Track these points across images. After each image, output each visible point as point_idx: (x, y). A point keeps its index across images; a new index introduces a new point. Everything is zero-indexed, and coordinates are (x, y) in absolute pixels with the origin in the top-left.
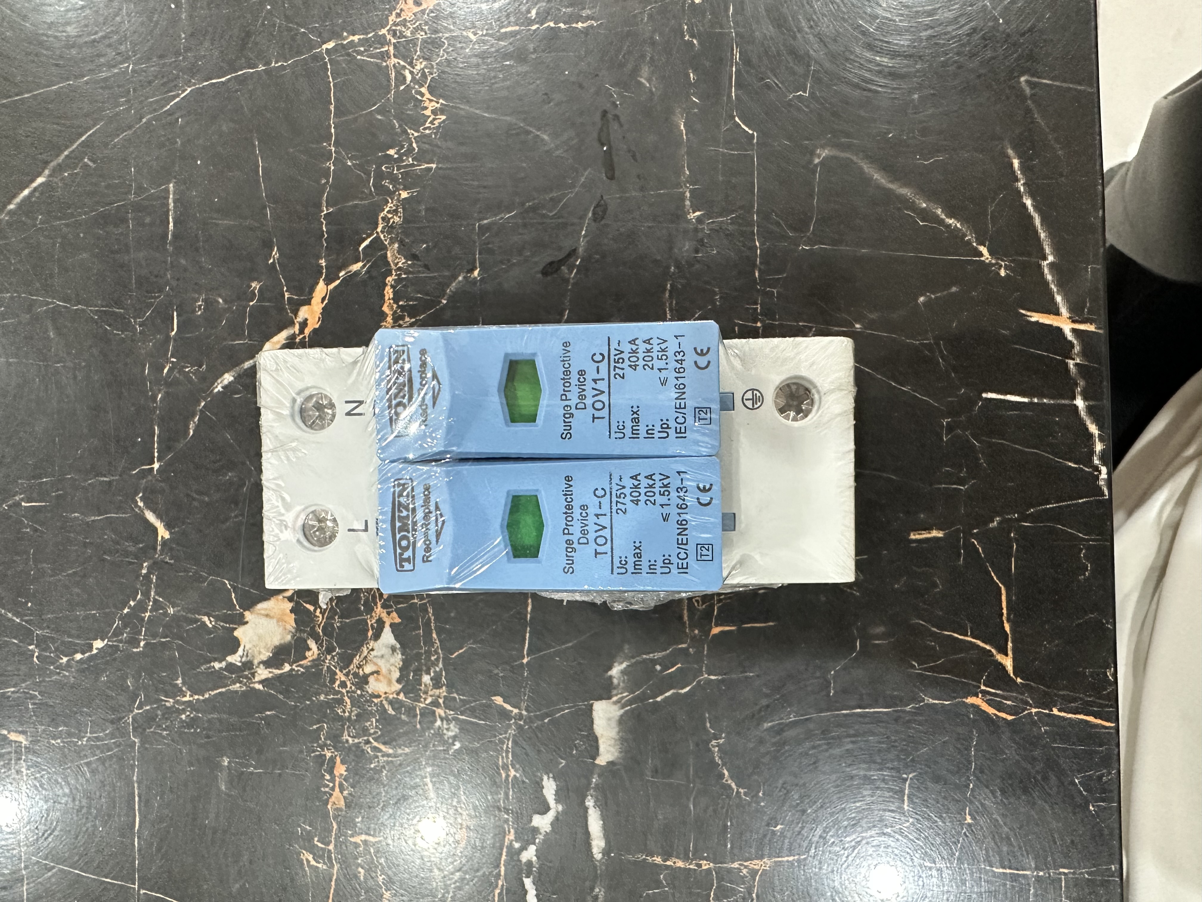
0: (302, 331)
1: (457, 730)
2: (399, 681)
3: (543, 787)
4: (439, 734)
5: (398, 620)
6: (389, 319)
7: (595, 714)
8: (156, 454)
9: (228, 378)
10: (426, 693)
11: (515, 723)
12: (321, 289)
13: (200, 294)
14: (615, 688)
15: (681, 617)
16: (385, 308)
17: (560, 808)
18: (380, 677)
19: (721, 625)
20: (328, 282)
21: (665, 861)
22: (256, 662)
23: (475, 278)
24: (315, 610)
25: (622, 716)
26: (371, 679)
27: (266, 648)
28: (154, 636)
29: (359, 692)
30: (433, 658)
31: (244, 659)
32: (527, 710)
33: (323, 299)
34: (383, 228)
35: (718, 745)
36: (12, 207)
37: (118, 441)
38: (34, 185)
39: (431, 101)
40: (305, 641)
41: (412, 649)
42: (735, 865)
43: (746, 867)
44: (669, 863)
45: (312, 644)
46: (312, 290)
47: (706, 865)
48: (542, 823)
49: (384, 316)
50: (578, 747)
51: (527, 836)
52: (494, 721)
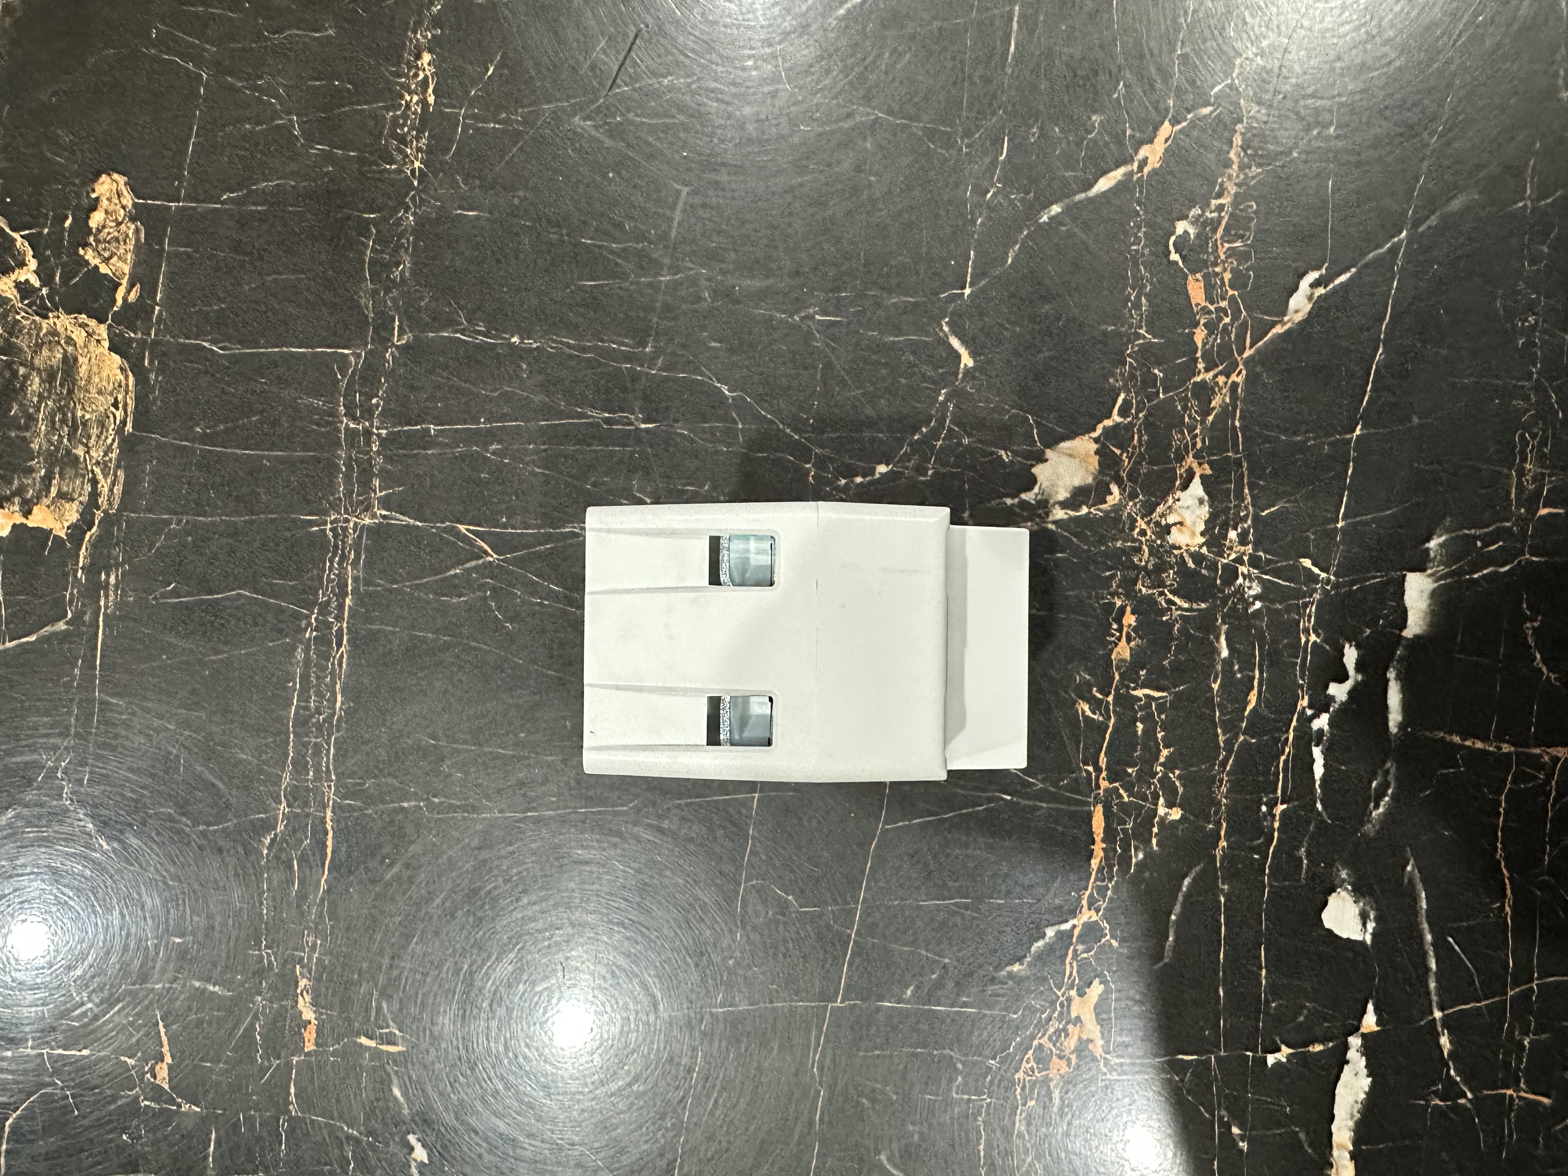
0: (1141, 168)
1: (1259, 589)
2: (1203, 534)
3: (1343, 655)
4: (1240, 590)
5: (1209, 472)
6: (1235, 167)
7: (1406, 585)
8: (969, 280)
9: (1056, 209)
10: (1231, 548)
11: (1322, 587)
12: (1166, 129)
13: (1036, 121)
14: (1430, 561)
15: (1509, 493)
16: (1232, 155)
17: (1360, 678)
18: (1184, 529)
19: (1550, 506)
20: (1175, 122)
21: (1463, 740)
22: (1051, 501)
23: (1330, 135)
24: (1121, 455)
25: (1434, 590)
26: (1174, 530)
27: (1065, 487)
28: (943, 465)
29: (1159, 542)
30: (1242, 514)
31: (1039, 497)
32: (1334, 575)
33: (1166, 141)
34: (1240, 74)
35: (1533, 628)
36: (842, 11)
37: (928, 263)
40: (1108, 485)
41: (1221, 502)
42: (1537, 751)
43: (1548, 753)
44: (1468, 743)
45: (1115, 489)
46: (1156, 129)
47: (1506, 748)
48: (1339, 691)
49: (1228, 164)
50: (1385, 618)
51: (1321, 704)
52: (1300, 583)
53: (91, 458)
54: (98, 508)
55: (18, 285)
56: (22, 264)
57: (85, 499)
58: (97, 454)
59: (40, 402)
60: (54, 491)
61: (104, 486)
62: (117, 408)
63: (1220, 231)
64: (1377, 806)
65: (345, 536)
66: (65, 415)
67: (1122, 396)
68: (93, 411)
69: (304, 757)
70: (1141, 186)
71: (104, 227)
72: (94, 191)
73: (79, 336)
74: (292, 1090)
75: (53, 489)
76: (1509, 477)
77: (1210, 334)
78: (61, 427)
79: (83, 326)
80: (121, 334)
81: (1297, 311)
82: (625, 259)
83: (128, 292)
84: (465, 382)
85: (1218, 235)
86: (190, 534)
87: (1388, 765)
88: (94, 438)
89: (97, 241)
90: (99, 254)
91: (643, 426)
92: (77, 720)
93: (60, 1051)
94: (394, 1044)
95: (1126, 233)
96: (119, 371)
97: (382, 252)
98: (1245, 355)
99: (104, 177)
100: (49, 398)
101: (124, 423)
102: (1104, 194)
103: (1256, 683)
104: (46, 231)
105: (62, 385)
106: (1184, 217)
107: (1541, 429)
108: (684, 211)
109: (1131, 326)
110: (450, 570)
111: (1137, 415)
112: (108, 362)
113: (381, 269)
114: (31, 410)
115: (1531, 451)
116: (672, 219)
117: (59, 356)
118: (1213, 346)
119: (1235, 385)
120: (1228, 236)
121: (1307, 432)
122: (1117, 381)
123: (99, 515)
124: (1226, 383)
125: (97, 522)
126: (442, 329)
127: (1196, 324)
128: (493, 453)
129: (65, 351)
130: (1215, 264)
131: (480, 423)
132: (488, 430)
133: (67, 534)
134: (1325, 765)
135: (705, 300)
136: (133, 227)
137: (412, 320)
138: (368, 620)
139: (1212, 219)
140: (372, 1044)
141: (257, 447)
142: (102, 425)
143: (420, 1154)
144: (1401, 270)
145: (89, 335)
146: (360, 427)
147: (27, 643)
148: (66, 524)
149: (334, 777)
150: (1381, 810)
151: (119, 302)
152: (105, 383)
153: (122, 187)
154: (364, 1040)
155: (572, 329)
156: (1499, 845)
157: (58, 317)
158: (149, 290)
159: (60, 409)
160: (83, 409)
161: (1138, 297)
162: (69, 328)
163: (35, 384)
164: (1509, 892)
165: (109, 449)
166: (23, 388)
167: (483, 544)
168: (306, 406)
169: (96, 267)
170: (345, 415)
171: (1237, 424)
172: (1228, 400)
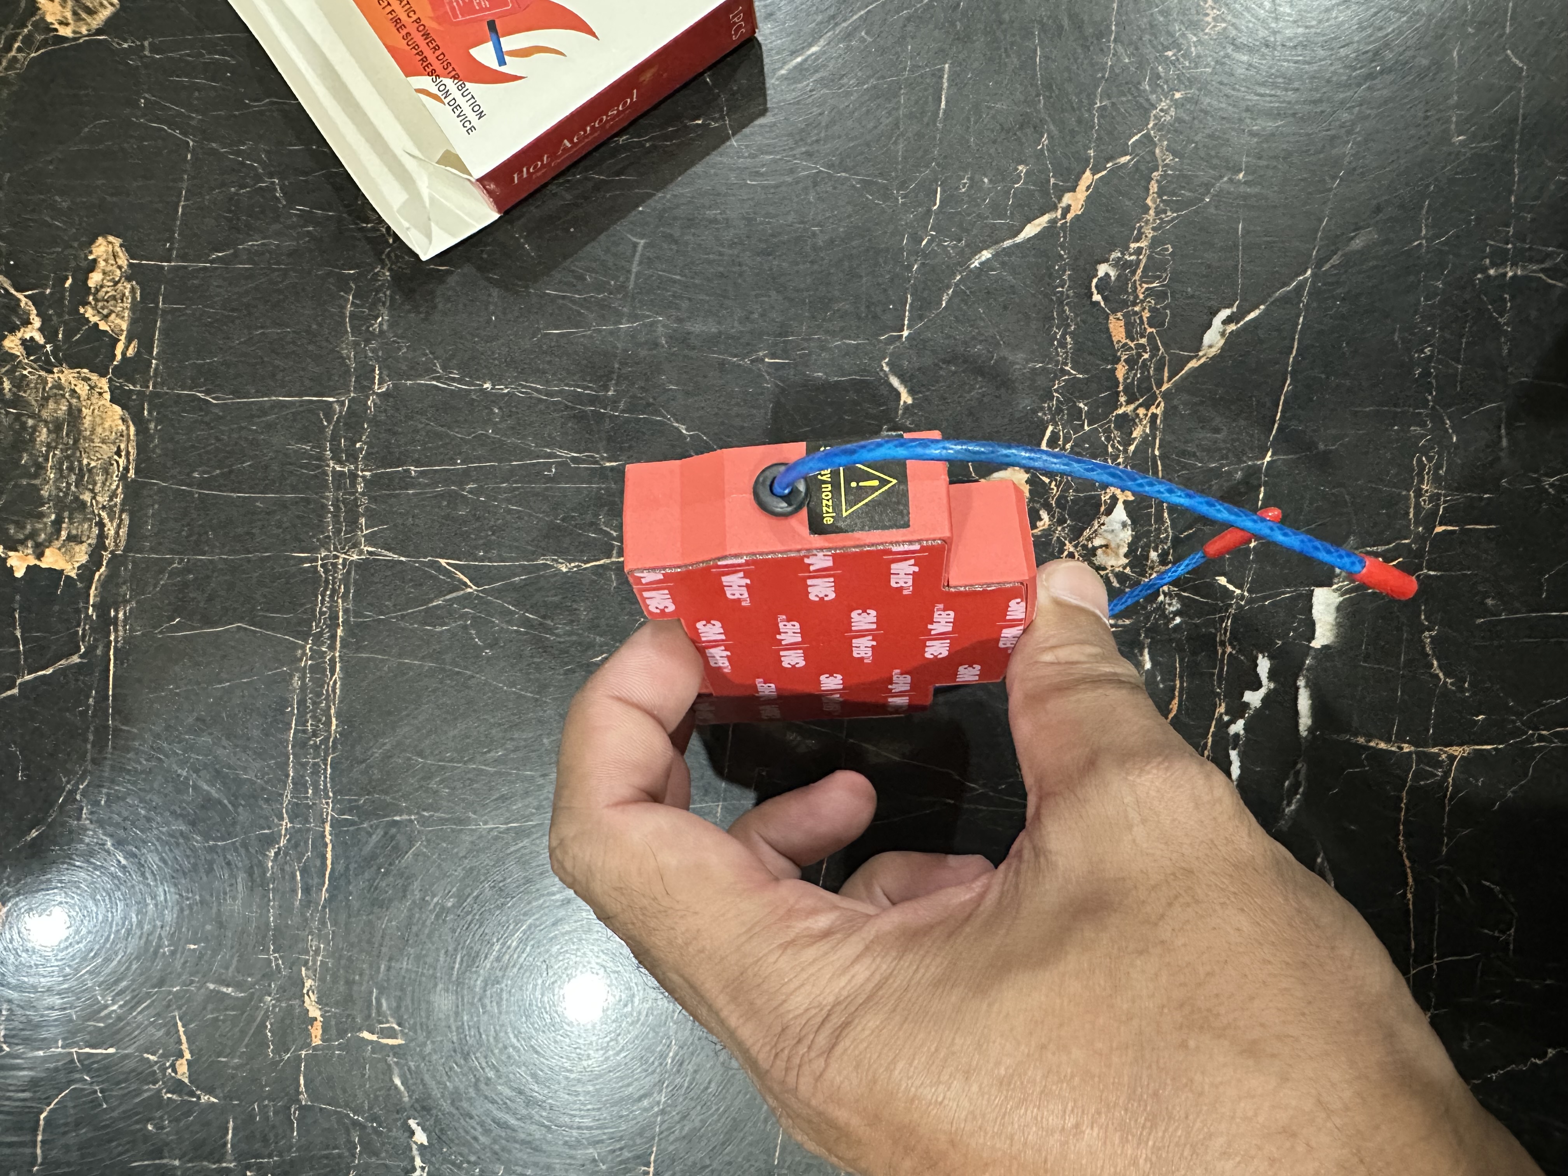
0: (1064, 216)
1: (1179, 606)
2: (1126, 556)
3: (1257, 665)
4: (1161, 607)
5: (1131, 498)
6: (1152, 212)
7: (1314, 600)
8: (906, 322)
9: (986, 255)
10: (1152, 568)
11: (1237, 603)
12: (1087, 178)
13: (966, 172)
14: (1336, 577)
15: (1408, 514)
16: (1149, 201)
17: (1272, 686)
18: (1109, 551)
19: (1446, 525)
20: (1094, 172)
21: (1368, 741)
23: (1239, 181)
24: (1050, 483)
25: (1341, 603)
26: (1099, 552)
30: (1162, 537)
32: (1248, 591)
33: (1088, 188)
34: (1155, 125)
35: (1431, 636)
36: (783, 72)
37: (868, 307)
38: (810, 52)
39: (1213, 8)
40: (1038, 511)
41: (1142, 526)
42: (1435, 750)
43: (1445, 752)
44: (1372, 744)
45: (1044, 515)
46: (1079, 178)
47: (1407, 748)
48: (1253, 698)
49: (1147, 209)
50: (1295, 630)
51: (1238, 709)
52: (1216, 599)
53: (97, 502)
54: (106, 550)
55: (24, 342)
56: (27, 322)
57: (92, 541)
58: (103, 499)
59: (48, 452)
60: (64, 534)
61: (110, 529)
62: (120, 456)
63: (1139, 271)
64: (1289, 804)
65: (336, 572)
66: (72, 463)
67: (1050, 428)
68: (98, 459)
69: (303, 776)
70: (1065, 234)
71: (102, 287)
72: (91, 252)
73: (82, 389)
74: (302, 1082)
75: (63, 533)
76: (1408, 498)
77: (1131, 369)
78: (69, 475)
79: (86, 379)
80: (122, 386)
81: (1210, 346)
82: (588, 309)
83: (127, 348)
84: (442, 426)
85: (1137, 277)
86: (189, 572)
87: (1299, 766)
88: (99, 485)
89: (96, 300)
90: (99, 312)
91: (608, 464)
92: (93, 746)
93: (87, 1050)
94: (395, 1037)
95: (1050, 276)
96: (120, 422)
97: (362, 306)
98: (1163, 389)
99: (100, 240)
100: (56, 448)
101: (127, 469)
102: (1029, 239)
103: (1177, 694)
104: (48, 291)
105: (67, 435)
106: (1106, 261)
107: (1436, 453)
108: (641, 263)
109: (1057, 362)
110: (432, 601)
111: (1064, 445)
112: (110, 413)
113: (361, 321)
114: (40, 459)
115: (1428, 473)
116: (629, 271)
117: (64, 408)
118: (1133, 379)
119: (1154, 416)
120: (1145, 278)
121: (1222, 459)
122: (1045, 414)
123: (106, 555)
124: (1146, 415)
125: (104, 563)
126: (421, 376)
127: (1117, 360)
128: (470, 492)
129: (70, 405)
130: (1134, 304)
131: (456, 464)
132: (464, 470)
133: (77, 575)
134: (1241, 767)
135: (663, 347)
136: (129, 286)
137: (392, 371)
138: (357, 650)
139: (1131, 261)
140: (374, 1038)
141: (252, 489)
142: (106, 472)
143: (421, 1137)
144: (1307, 306)
145: (92, 388)
146: (346, 470)
147: (45, 675)
148: (77, 565)
149: (331, 794)
150: (1293, 807)
151: (119, 357)
152: (107, 433)
153: (118, 249)
154: (366, 1035)
155: (539, 374)
156: (1401, 838)
157: (62, 372)
158: (146, 345)
159: (68, 458)
160: (88, 457)
161: (1063, 336)
162: (73, 382)
163: (43, 435)
164: (1410, 880)
165: (114, 495)
166: (33, 440)
167: (462, 577)
168: (295, 451)
169: (96, 325)
170: (332, 459)
171: (1157, 453)
172: (1148, 431)
